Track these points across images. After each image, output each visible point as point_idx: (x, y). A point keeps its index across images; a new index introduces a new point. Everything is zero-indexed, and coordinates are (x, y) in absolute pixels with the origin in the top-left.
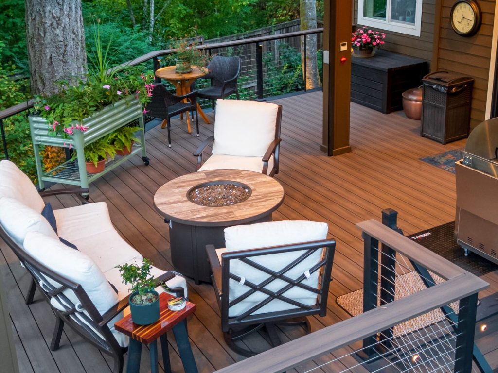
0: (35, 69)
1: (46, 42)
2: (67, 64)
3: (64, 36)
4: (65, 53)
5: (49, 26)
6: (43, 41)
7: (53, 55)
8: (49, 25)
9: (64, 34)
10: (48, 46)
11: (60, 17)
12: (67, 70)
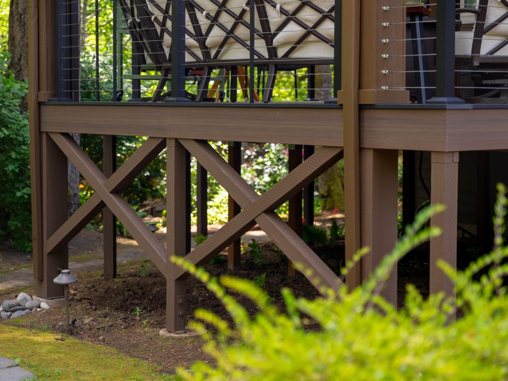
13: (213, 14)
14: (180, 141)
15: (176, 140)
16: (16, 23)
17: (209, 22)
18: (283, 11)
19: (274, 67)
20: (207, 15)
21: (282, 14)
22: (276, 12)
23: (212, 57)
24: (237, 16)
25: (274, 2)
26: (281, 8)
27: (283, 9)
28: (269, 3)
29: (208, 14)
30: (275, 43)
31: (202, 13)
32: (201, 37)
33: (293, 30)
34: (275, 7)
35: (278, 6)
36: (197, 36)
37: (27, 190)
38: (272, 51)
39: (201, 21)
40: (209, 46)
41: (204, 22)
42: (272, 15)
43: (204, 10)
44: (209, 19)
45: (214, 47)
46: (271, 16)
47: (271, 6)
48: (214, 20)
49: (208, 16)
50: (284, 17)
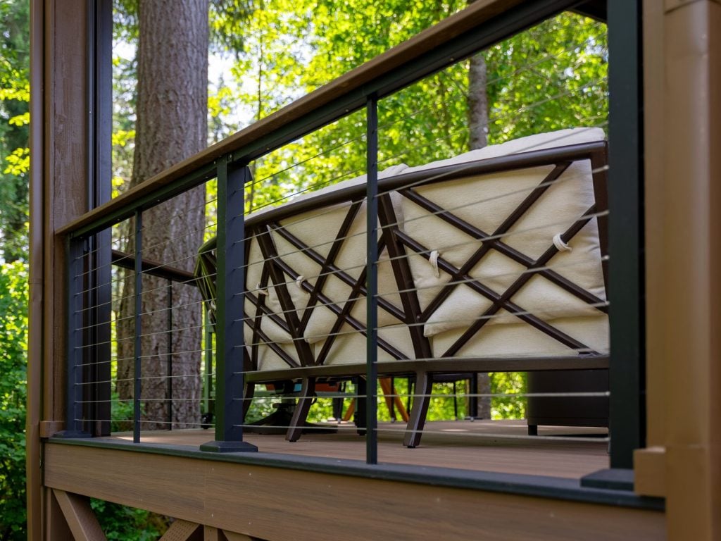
0: (129, 367)
1: (153, 324)
2: (178, 359)
3: (180, 318)
4: (178, 344)
5: (161, 301)
6: (148, 323)
7: (161, 344)
8: (161, 298)
9: (180, 315)
10: (156, 329)
11: (178, 290)
12: (177, 370)
13: (313, 282)
14: (226, 536)
15: (220, 532)
16: (125, 330)
17: (308, 296)
18: (443, 266)
19: (426, 377)
20: (304, 284)
21: (442, 271)
22: (430, 268)
23: (316, 359)
24: (354, 280)
25: (425, 249)
26: (439, 258)
27: (443, 260)
28: (416, 250)
29: (306, 281)
30: (428, 330)
31: (294, 279)
32: (295, 325)
33: (465, 302)
34: (427, 257)
35: (434, 256)
36: (288, 323)
37: (114, 535)
38: (422, 344)
39: (295, 296)
40: (309, 341)
41: (299, 298)
42: (420, 274)
43: (298, 275)
44: (307, 291)
45: (318, 343)
46: (419, 277)
47: (421, 257)
48: (316, 293)
49: (305, 286)
50: (446, 277)
